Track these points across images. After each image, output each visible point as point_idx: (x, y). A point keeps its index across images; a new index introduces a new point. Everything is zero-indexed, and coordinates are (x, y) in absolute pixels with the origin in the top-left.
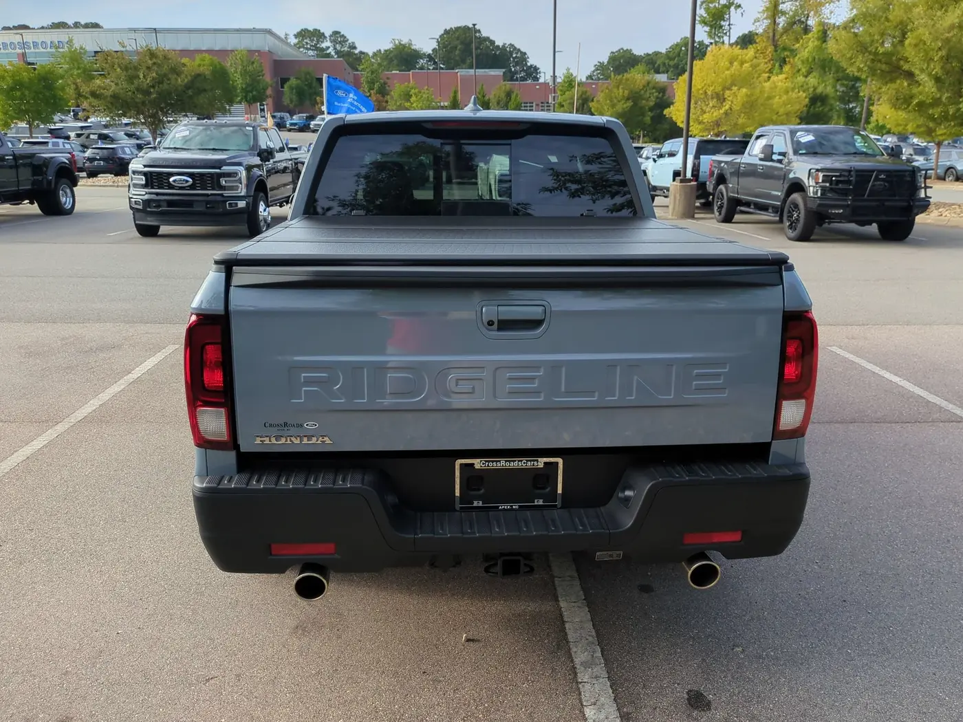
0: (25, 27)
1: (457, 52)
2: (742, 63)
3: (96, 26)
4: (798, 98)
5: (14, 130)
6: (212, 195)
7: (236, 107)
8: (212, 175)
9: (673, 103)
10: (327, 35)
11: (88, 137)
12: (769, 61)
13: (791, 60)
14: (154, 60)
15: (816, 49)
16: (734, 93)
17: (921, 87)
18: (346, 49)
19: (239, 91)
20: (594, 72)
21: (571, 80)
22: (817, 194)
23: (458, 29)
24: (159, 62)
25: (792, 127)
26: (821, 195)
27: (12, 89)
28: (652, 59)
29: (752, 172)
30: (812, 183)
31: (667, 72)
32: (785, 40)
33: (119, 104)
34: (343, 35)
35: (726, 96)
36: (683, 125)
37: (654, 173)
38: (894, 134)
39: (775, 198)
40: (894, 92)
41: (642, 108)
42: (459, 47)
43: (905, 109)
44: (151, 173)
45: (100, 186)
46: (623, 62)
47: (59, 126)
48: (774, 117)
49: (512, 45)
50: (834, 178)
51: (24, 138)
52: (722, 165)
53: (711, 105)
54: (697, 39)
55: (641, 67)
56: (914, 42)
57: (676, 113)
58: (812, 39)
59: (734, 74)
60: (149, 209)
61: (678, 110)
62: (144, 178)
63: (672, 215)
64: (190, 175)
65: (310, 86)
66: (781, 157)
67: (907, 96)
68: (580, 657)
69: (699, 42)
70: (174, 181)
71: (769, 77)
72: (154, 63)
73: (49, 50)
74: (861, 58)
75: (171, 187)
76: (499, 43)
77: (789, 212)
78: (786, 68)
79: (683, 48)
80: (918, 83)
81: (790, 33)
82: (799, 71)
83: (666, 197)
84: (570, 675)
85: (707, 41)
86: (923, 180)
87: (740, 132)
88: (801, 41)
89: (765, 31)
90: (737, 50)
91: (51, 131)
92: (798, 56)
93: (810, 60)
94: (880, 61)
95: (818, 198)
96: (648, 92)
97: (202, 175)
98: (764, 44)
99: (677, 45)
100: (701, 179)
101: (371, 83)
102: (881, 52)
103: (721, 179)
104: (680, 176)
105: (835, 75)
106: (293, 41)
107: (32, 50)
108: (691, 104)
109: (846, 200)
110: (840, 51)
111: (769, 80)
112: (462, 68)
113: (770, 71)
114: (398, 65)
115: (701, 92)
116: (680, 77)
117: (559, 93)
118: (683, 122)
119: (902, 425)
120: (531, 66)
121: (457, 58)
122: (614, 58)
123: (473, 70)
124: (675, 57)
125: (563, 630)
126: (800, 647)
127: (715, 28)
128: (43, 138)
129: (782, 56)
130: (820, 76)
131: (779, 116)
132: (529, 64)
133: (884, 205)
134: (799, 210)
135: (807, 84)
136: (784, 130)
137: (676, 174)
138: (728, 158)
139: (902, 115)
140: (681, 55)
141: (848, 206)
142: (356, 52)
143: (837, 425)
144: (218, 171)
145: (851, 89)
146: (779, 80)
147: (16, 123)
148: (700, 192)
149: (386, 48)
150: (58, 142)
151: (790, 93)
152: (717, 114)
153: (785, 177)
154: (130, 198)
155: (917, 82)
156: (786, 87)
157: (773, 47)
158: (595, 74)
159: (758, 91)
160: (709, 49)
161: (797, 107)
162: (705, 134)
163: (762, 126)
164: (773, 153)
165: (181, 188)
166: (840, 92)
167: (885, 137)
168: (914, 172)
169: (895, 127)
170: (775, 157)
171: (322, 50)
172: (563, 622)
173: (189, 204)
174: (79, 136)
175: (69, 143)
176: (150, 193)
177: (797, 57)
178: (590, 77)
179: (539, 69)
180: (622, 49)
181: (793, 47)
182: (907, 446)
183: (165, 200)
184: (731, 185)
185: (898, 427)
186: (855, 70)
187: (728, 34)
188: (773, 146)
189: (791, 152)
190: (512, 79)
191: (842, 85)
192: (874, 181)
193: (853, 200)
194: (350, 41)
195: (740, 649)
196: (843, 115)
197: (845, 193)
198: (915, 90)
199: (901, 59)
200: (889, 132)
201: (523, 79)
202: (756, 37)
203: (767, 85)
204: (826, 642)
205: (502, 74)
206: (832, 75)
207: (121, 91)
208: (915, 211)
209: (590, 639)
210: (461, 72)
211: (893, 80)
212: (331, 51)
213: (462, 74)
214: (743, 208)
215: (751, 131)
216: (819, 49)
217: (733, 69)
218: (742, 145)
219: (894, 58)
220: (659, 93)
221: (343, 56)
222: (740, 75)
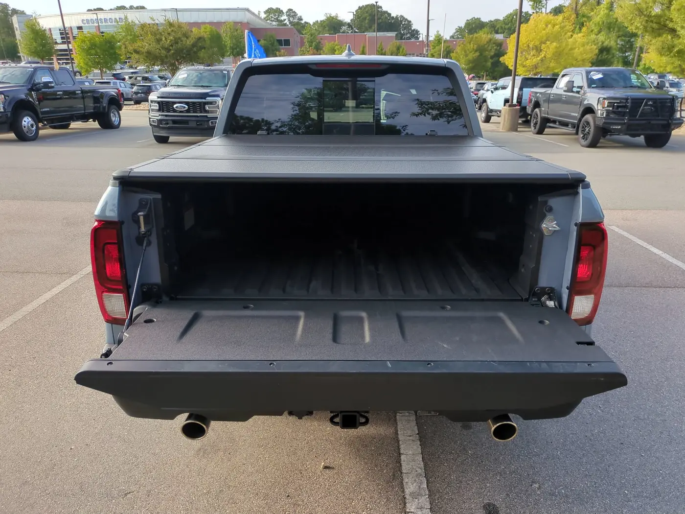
0: (101, 9)
1: (367, 21)
2: (554, 26)
3: (143, 8)
4: (591, 49)
5: (92, 75)
6: (200, 116)
7: (226, 59)
8: (200, 103)
9: (506, 53)
10: (285, 11)
11: (136, 79)
12: (572, 25)
13: (588, 24)
14: (172, 28)
15: (605, 16)
16: (548, 46)
17: (681, 39)
18: (296, 20)
19: (228, 48)
20: (455, 33)
21: (440, 39)
22: (603, 115)
23: (367, 6)
24: (176, 30)
25: (587, 68)
26: (606, 116)
27: (90, 48)
28: (493, 24)
29: (558, 99)
30: (600, 107)
31: (503, 33)
32: (584, 10)
33: (152, 58)
34: (294, 11)
35: (542, 48)
36: (512, 68)
37: (491, 100)
38: (656, 73)
39: (573, 118)
40: (661, 43)
41: (485, 57)
42: (368, 18)
43: (668, 55)
44: (162, 102)
45: (141, 110)
46: (475, 26)
47: (118, 72)
48: (574, 63)
49: (402, 16)
50: (615, 104)
51: (96, 79)
52: (538, 95)
53: (532, 54)
54: (524, 10)
55: (486, 29)
56: (678, 7)
57: (508, 60)
58: (603, 9)
59: (548, 33)
60: (161, 126)
61: (509, 58)
62: (157, 105)
63: (502, 129)
64: (187, 103)
65: (272, 44)
66: (579, 90)
67: (670, 46)
68: (410, 487)
69: (525, 12)
70: (177, 107)
71: (572, 36)
72: (172, 31)
73: (114, 23)
74: (638, 19)
75: (175, 111)
76: (394, 15)
77: (583, 127)
78: (584, 29)
79: (515, 17)
80: (679, 37)
81: (588, 6)
82: (592, 31)
83: (499, 116)
84: (400, 504)
85: (530, 12)
86: (679, 105)
87: (551, 73)
88: (595, 10)
89: (570, 4)
90: (551, 17)
91: (114, 75)
92: (593, 20)
93: (600, 23)
94: (652, 22)
95: (604, 118)
96: (490, 46)
97: (194, 103)
98: (569, 13)
99: (511, 14)
100: (523, 104)
101: (311, 42)
102: (653, 15)
103: (537, 105)
104: (509, 102)
105: (617, 34)
106: (263, 16)
107: (104, 24)
108: (518, 53)
109: (623, 120)
110: (624, 15)
111: (571, 37)
112: (369, 32)
113: (573, 31)
114: (329, 30)
115: (525, 45)
116: (512, 35)
117: (432, 47)
118: (512, 66)
119: (664, 289)
120: (414, 29)
121: (367, 25)
122: (468, 24)
123: (375, 33)
124: (509, 23)
125: (399, 462)
126: (585, 486)
127: (537, 3)
128: (107, 79)
129: (582, 21)
130: (607, 34)
131: (578, 62)
132: (413, 29)
133: (650, 123)
134: (590, 126)
135: (597, 40)
136: (582, 71)
137: (506, 101)
138: (543, 90)
139: (664, 59)
140: (513, 21)
141: (625, 123)
142: (303, 22)
143: (615, 289)
144: (204, 100)
145: (627, 43)
146: (579, 37)
147: (93, 70)
148: (522, 113)
149: (322, 20)
150: (116, 82)
151: (586, 46)
152: (536, 60)
153: (581, 103)
154: (150, 118)
155: (678, 35)
156: (583, 42)
157: (575, 15)
158: (456, 35)
159: (564, 45)
160: (532, 17)
161: (589, 56)
162: (527, 74)
163: (565, 68)
164: (573, 87)
165: (181, 112)
166: (619, 45)
167: (649, 76)
168: (673, 99)
169: (658, 68)
170: (575, 89)
171: (282, 21)
172: (400, 454)
173: (186, 122)
174: (130, 78)
175: (123, 83)
176: (162, 115)
177: (591, 22)
178: (452, 37)
179: (419, 31)
180: (474, 18)
181: (590, 15)
182: (669, 307)
183: (171, 120)
184: (543, 109)
185: (662, 291)
186: (633, 28)
187: (545, 6)
188: (573, 81)
189: (585, 85)
190: (401, 39)
191: (622, 40)
192: (644, 106)
193: (629, 120)
194: (299, 15)
195: (537, 486)
196: (621, 60)
197: (623, 114)
198: (676, 42)
199: (667, 20)
200: (653, 72)
201: (409, 38)
202: (564, 8)
203: (571, 40)
204: (607, 482)
205: (395, 35)
206: (614, 34)
207: (153, 49)
208: (672, 127)
209: (419, 471)
210: (369, 34)
211: (660, 35)
212: (287, 22)
213: (370, 35)
214: (551, 125)
215: (558, 73)
216: (608, 15)
217: (547, 30)
218: (552, 81)
219: (662, 19)
220: (498, 47)
221: (294, 25)
222: (552, 34)
